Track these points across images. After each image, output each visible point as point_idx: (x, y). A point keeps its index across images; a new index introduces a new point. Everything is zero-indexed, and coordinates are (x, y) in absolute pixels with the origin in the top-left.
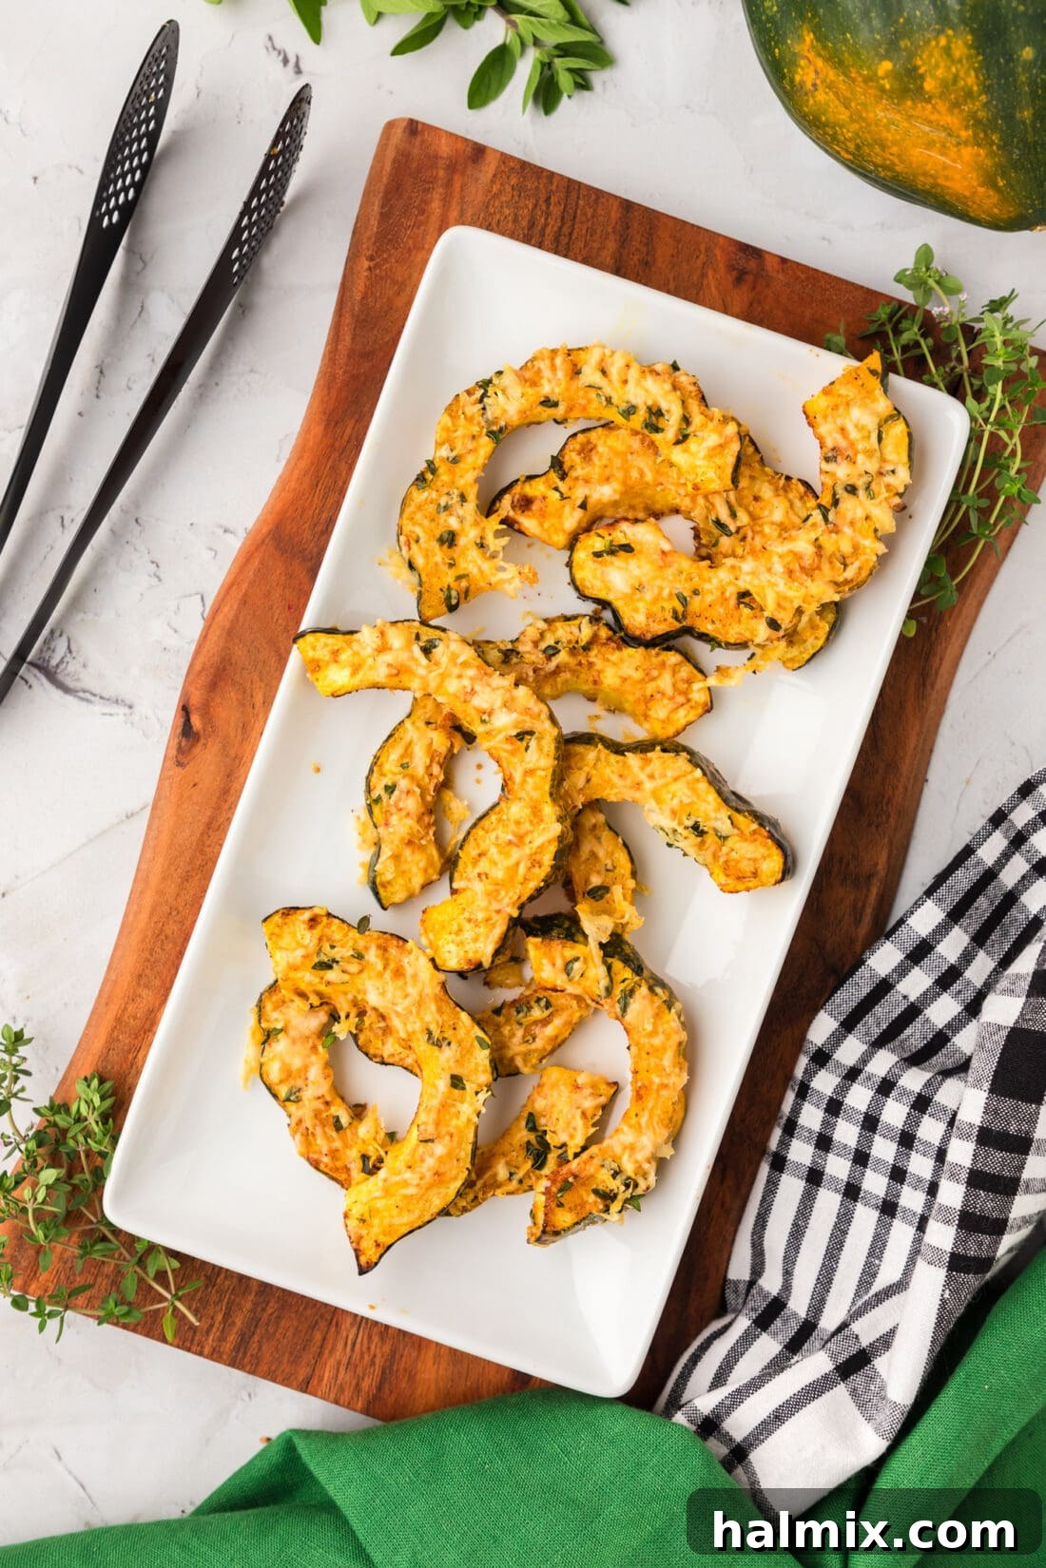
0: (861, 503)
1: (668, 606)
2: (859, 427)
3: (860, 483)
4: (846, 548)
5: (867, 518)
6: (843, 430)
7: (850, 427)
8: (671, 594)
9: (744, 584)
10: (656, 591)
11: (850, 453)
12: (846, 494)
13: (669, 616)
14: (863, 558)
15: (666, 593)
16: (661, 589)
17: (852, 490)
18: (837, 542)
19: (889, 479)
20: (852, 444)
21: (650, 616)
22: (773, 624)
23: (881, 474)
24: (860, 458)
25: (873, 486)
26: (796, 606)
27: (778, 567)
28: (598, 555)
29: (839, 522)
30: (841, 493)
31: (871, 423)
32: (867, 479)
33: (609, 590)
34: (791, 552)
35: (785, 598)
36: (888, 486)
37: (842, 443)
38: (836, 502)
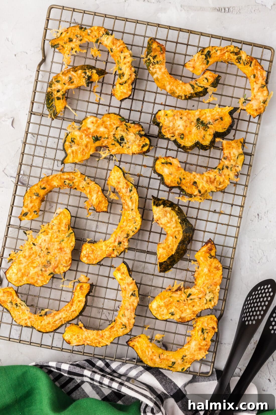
0: (228, 171)
1: (177, 180)
2: (234, 154)
3: (230, 167)
4: (222, 180)
5: (229, 175)
6: (230, 153)
7: (232, 153)
8: (178, 178)
9: (195, 180)
10: (174, 176)
11: (230, 159)
12: (226, 168)
13: (176, 182)
14: (224, 184)
15: (177, 177)
16: (176, 176)
17: (227, 167)
18: (220, 178)
19: (237, 168)
20: (231, 157)
21: (172, 181)
22: (200, 192)
23: (235, 166)
24: (232, 161)
25: (232, 168)
26: (206, 189)
27: (205, 179)
28: (163, 163)
29: (222, 174)
30: (225, 168)
31: (237, 154)
32: (232, 166)
33: (163, 172)
34: (209, 177)
35: (204, 187)
36: (236, 170)
37: (229, 156)
38: (223, 169)
